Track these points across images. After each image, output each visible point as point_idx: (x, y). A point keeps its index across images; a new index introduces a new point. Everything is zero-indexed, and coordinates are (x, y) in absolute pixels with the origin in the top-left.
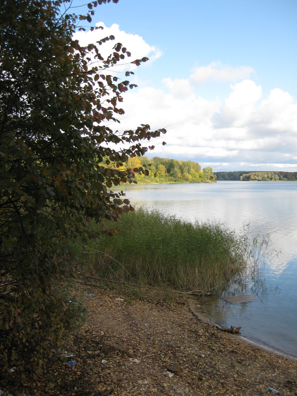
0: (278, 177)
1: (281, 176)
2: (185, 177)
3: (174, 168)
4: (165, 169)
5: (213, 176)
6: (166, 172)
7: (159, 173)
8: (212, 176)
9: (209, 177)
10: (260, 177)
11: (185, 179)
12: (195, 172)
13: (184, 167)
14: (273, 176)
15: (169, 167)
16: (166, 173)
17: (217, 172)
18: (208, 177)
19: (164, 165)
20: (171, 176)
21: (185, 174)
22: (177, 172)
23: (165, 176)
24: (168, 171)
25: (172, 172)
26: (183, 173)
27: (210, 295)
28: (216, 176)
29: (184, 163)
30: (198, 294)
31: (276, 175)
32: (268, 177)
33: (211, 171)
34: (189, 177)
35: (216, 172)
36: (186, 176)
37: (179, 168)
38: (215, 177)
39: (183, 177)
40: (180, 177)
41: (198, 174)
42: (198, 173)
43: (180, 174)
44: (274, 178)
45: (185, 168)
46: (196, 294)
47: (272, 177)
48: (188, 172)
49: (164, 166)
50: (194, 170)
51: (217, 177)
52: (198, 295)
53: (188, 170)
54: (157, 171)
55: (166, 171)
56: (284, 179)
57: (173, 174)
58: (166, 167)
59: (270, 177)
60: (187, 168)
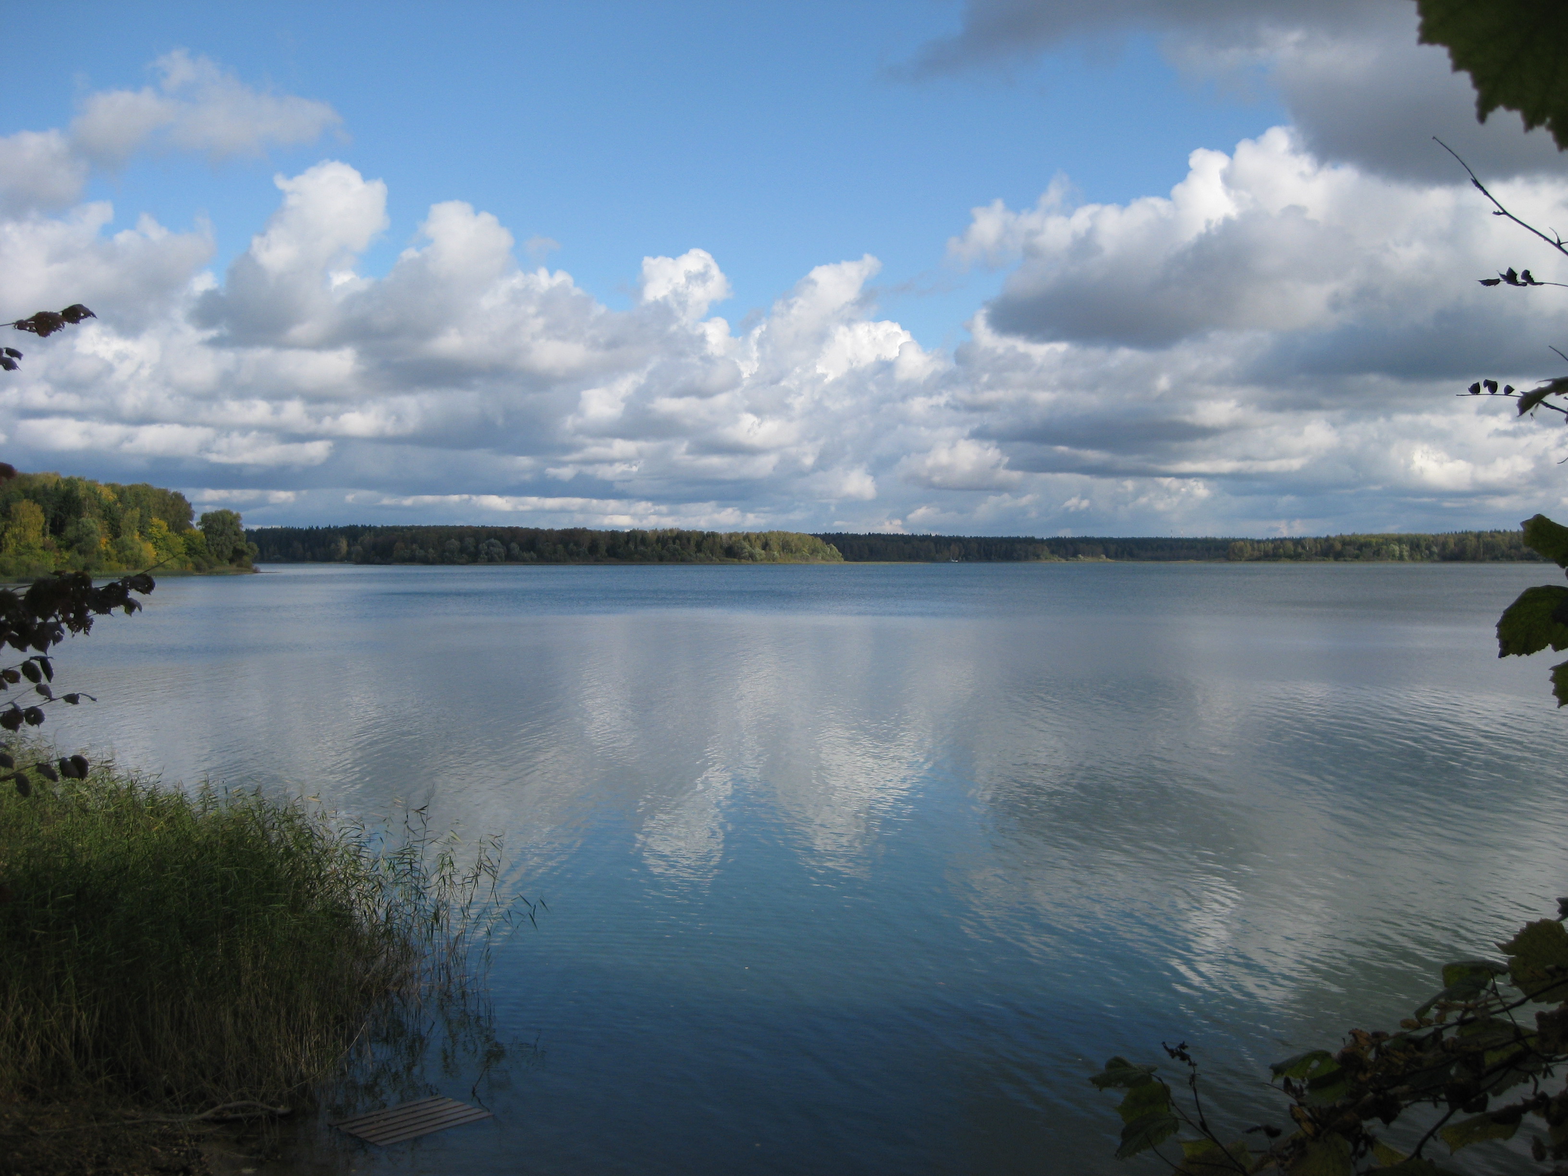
1: (514, 545)
2: (128, 553)
3: (79, 514)
4: (42, 518)
5: (245, 549)
6: (44, 529)
7: (14, 536)
8: (240, 548)
9: (228, 553)
10: (431, 550)
11: (128, 562)
12: (169, 530)
13: (125, 510)
14: (483, 546)
15: (60, 508)
16: (44, 535)
17: (261, 531)
18: (222, 552)
19: (37, 501)
20: (68, 548)
21: (125, 538)
22: (92, 532)
23: (43, 548)
24: (56, 527)
25: (70, 532)
26: (117, 535)
27: (287, 1117)
28: (255, 547)
29: (121, 494)
31: (493, 540)
32: (462, 550)
33: (239, 526)
34: (143, 553)
35: (255, 527)
36: (131, 549)
37: (102, 513)
38: (252, 549)
39: (119, 552)
40: (107, 553)
41: (181, 540)
42: (181, 534)
43: (104, 540)
44: (487, 554)
45: (129, 514)
47: (476, 547)
48: (142, 533)
49: (37, 508)
50: (164, 524)
51: (261, 551)
53: (140, 521)
54: (6, 527)
55: (48, 526)
56: (526, 555)
57: (78, 540)
58: (44, 511)
59: (472, 549)
60: (137, 513)
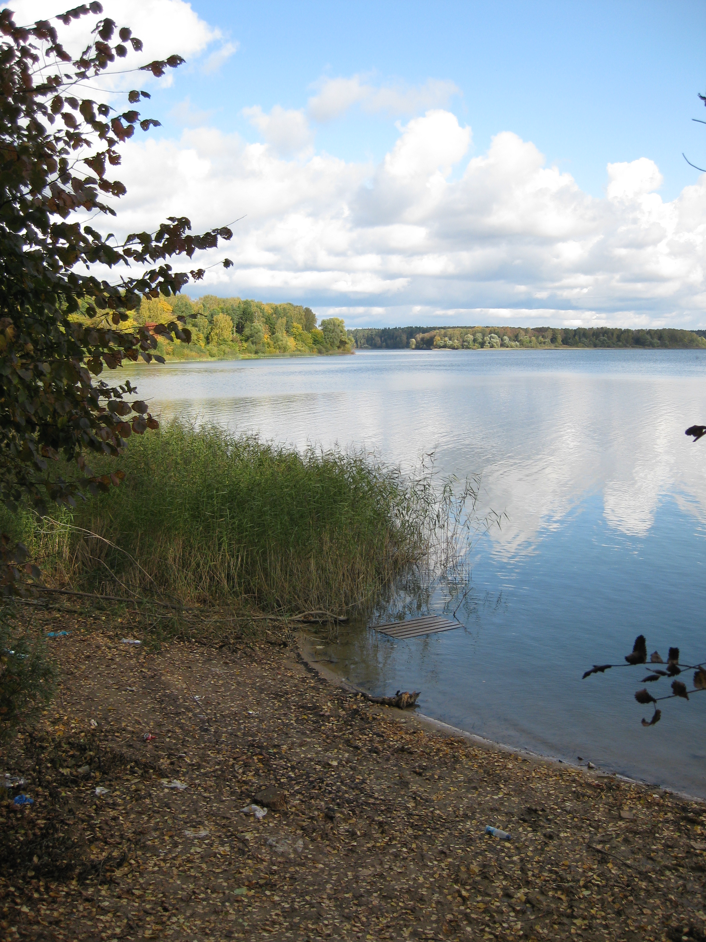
0: (498, 341)
1: (506, 337)
2: (280, 343)
3: (252, 321)
4: (231, 324)
5: (347, 341)
6: (232, 330)
7: (216, 334)
8: (343, 340)
9: (337, 343)
10: (456, 341)
11: (280, 348)
12: (303, 330)
13: (277, 318)
14: (487, 339)
15: (241, 318)
16: (233, 333)
17: (357, 331)
18: (333, 342)
19: (229, 314)
20: (246, 341)
21: (278, 334)
22: (259, 331)
23: (232, 341)
24: (240, 329)
25: (247, 331)
26: (273, 333)
27: (346, 622)
28: (353, 339)
29: (276, 310)
30: (317, 619)
31: (493, 335)
32: (475, 341)
33: (342, 327)
34: (289, 343)
35: (353, 329)
36: (282, 341)
37: (265, 320)
38: (351, 341)
39: (275, 343)
40: (268, 344)
41: (310, 335)
42: (310, 332)
43: (266, 336)
44: (489, 343)
45: (280, 321)
46: (313, 619)
47: (483, 339)
48: (287, 332)
49: (228, 318)
50: (300, 326)
51: (357, 342)
52: (316, 622)
53: (287, 325)
54: (212, 329)
55: (235, 329)
56: (513, 344)
57: (252, 336)
58: (232, 319)
59: (480, 340)
60: (284, 320)
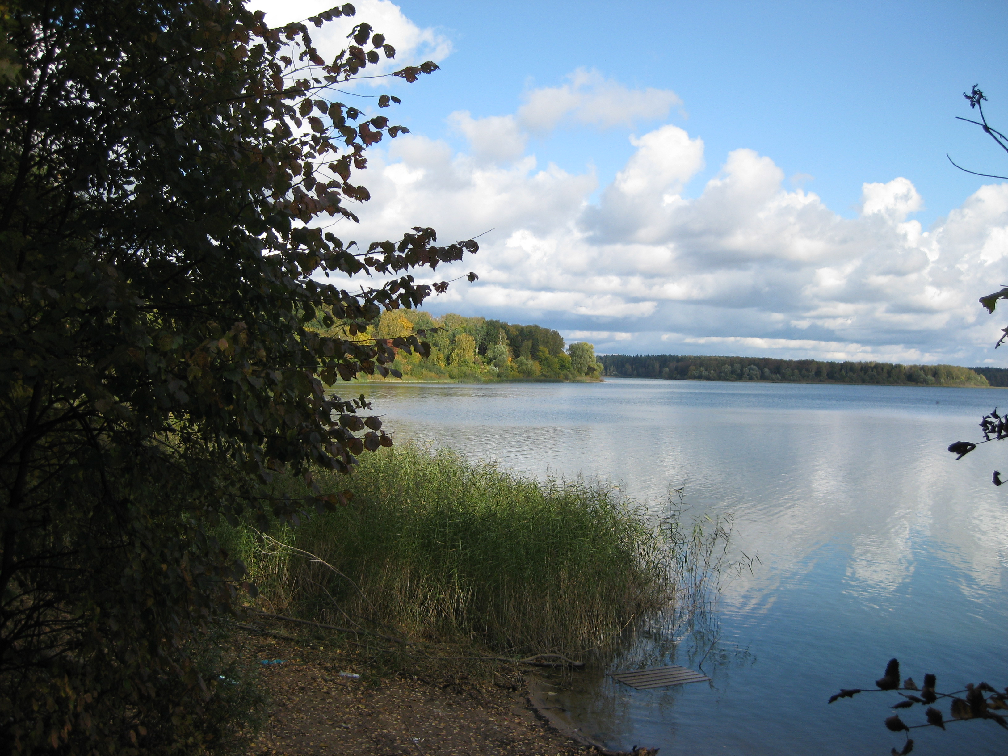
0: (758, 372)
1: (766, 370)
2: (524, 367)
3: (496, 343)
4: (474, 345)
5: (596, 367)
6: (475, 352)
7: (458, 355)
8: (592, 366)
9: (585, 369)
10: (712, 371)
11: (524, 373)
12: (549, 354)
13: (523, 341)
14: (746, 370)
15: (485, 339)
16: (475, 355)
17: (606, 357)
18: (581, 368)
19: (471, 334)
20: (489, 363)
21: (523, 358)
22: (503, 354)
23: (474, 363)
24: (482, 350)
25: (490, 354)
26: (518, 357)
27: (581, 668)
28: (602, 365)
29: (521, 331)
30: (551, 663)
31: (752, 366)
32: (732, 372)
33: (591, 352)
34: (533, 368)
35: (602, 355)
36: (526, 365)
37: (509, 342)
38: (600, 367)
39: (519, 366)
40: (512, 367)
41: (556, 360)
42: (556, 357)
43: (510, 359)
44: (748, 375)
45: (525, 343)
46: (546, 663)
47: (742, 370)
48: (533, 355)
49: (471, 339)
50: (546, 350)
51: (606, 369)
52: (549, 666)
53: (532, 347)
54: (453, 349)
55: (477, 350)
56: (774, 376)
57: (495, 358)
58: (475, 340)
59: (739, 372)
60: (530, 343)
